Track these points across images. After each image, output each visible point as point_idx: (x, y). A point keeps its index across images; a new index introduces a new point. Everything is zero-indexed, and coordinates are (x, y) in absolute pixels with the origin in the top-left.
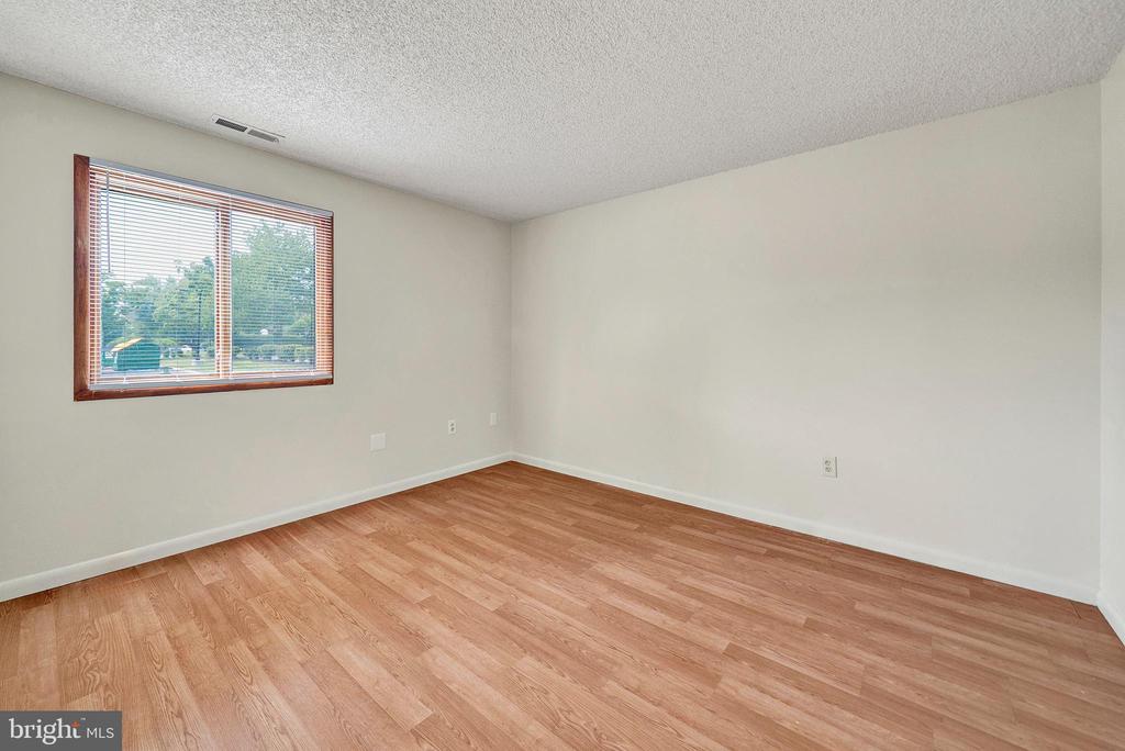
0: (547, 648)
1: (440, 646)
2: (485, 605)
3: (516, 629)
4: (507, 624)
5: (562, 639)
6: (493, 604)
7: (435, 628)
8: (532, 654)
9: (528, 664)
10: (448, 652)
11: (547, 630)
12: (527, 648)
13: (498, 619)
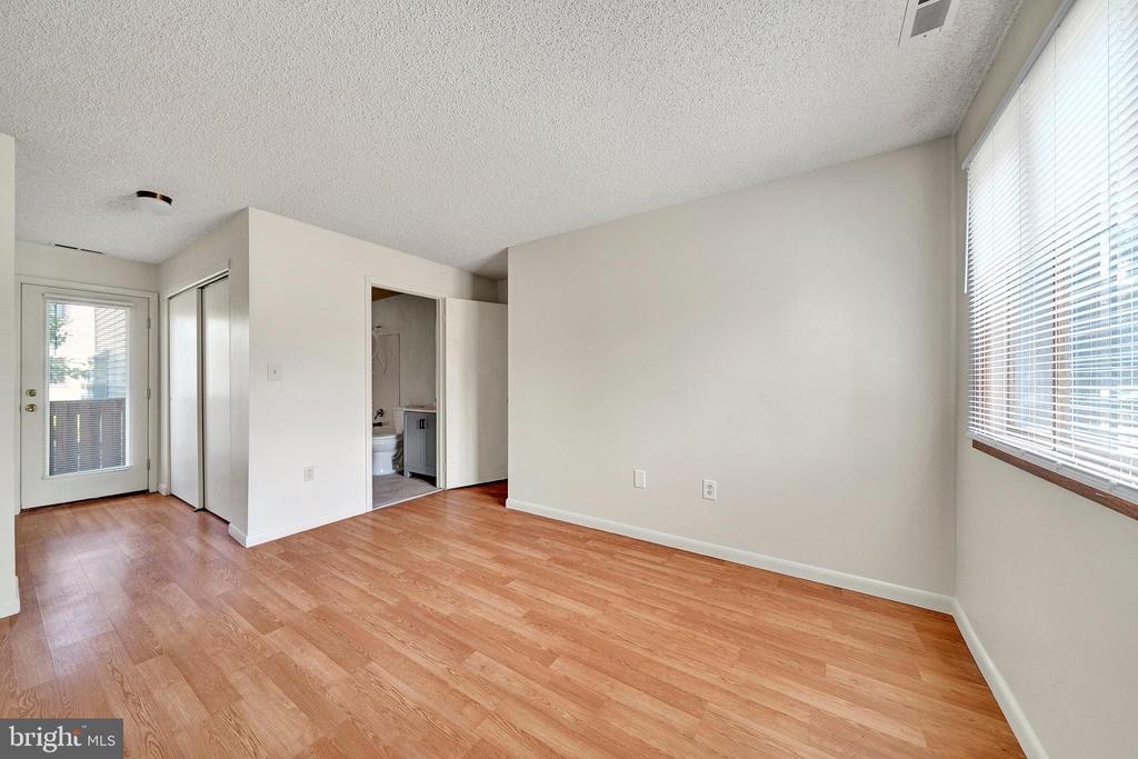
0: (429, 622)
1: (517, 618)
2: (485, 659)
3: (453, 635)
4: (461, 639)
5: (414, 628)
6: (477, 659)
7: (528, 632)
8: (443, 617)
9: (446, 610)
10: (509, 615)
11: (425, 636)
12: (446, 621)
13: (470, 643)
